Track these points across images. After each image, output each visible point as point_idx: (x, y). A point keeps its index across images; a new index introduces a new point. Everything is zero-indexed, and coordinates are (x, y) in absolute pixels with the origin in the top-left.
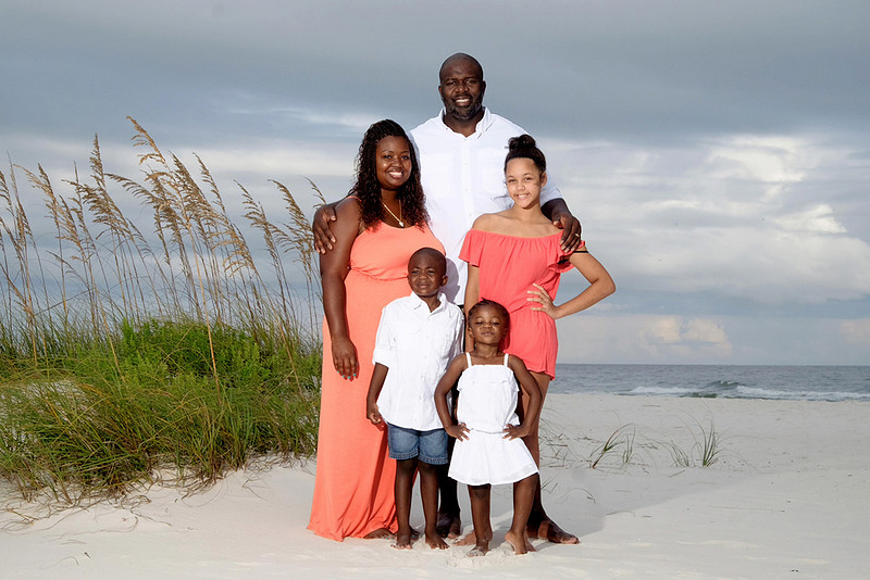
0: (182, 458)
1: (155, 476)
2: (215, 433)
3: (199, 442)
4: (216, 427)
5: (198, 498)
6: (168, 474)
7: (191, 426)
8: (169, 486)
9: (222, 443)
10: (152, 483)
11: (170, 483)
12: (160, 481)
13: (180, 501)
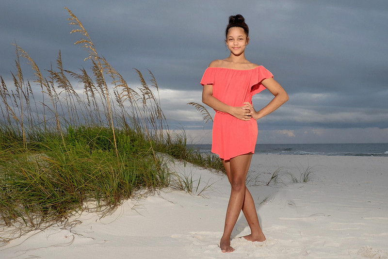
1: (84, 206)
2: (117, 181)
6: (92, 204)
8: (92, 212)
9: (120, 186)
10: (83, 211)
11: (93, 210)
12: (87, 209)
13: (98, 221)
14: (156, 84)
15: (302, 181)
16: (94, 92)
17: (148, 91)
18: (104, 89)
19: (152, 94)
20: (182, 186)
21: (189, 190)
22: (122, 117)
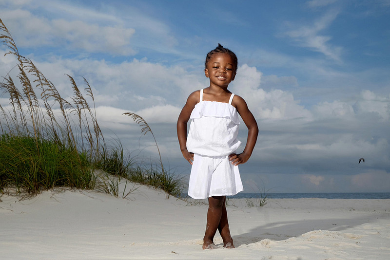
0: (19, 181)
1: (5, 190)
2: (36, 170)
3: (28, 175)
4: (37, 167)
5: (27, 201)
6: (12, 190)
7: (24, 167)
8: (12, 196)
9: (40, 176)
10: (3, 194)
11: (13, 194)
12: (8, 193)
13: (17, 202)
14: (92, 93)
15: (259, 205)
16: (21, 102)
17: (83, 100)
18: (32, 101)
19: (86, 104)
20: (107, 189)
21: (115, 194)
22: (51, 126)
